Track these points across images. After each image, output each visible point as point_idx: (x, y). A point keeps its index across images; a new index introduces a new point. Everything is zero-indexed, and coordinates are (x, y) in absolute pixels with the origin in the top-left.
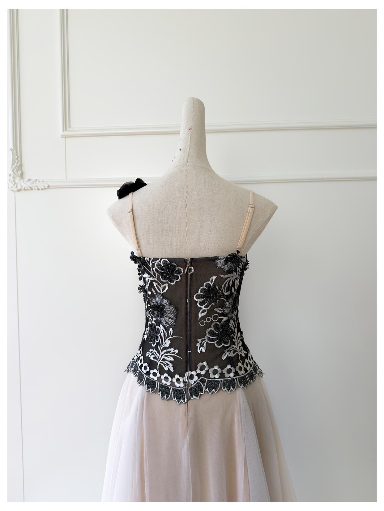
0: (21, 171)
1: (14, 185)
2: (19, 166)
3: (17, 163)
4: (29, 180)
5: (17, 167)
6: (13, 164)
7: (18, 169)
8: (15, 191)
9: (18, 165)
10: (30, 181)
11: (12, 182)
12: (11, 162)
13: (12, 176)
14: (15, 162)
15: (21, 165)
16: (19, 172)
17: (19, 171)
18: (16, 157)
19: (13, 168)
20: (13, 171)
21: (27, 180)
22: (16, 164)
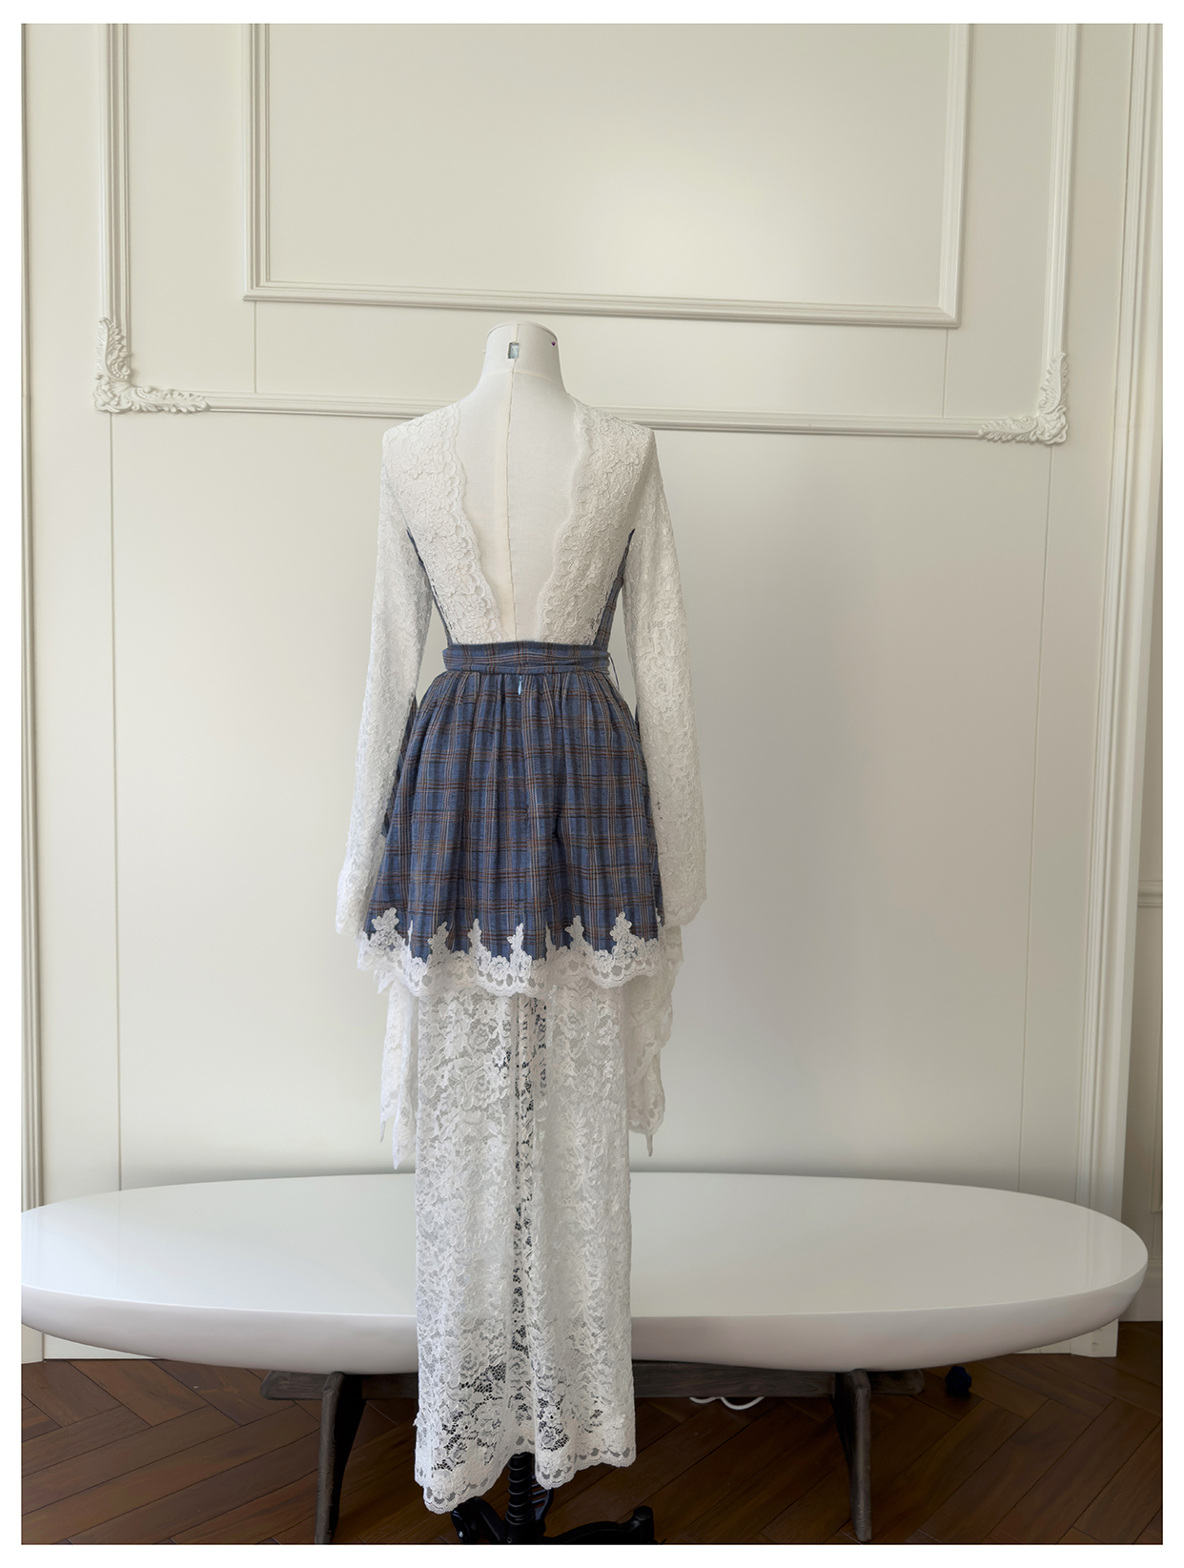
0: (129, 367)
1: (112, 399)
2: (125, 358)
3: (120, 350)
4: (153, 389)
5: (121, 359)
6: (109, 353)
7: (121, 364)
8: (111, 413)
9: (122, 354)
10: (154, 392)
11: (106, 393)
12: (104, 347)
13: (105, 379)
14: (114, 349)
15: (130, 356)
16: (125, 371)
17: (124, 369)
18: (117, 337)
19: (109, 363)
20: (109, 368)
21: (147, 389)
22: (117, 352)
